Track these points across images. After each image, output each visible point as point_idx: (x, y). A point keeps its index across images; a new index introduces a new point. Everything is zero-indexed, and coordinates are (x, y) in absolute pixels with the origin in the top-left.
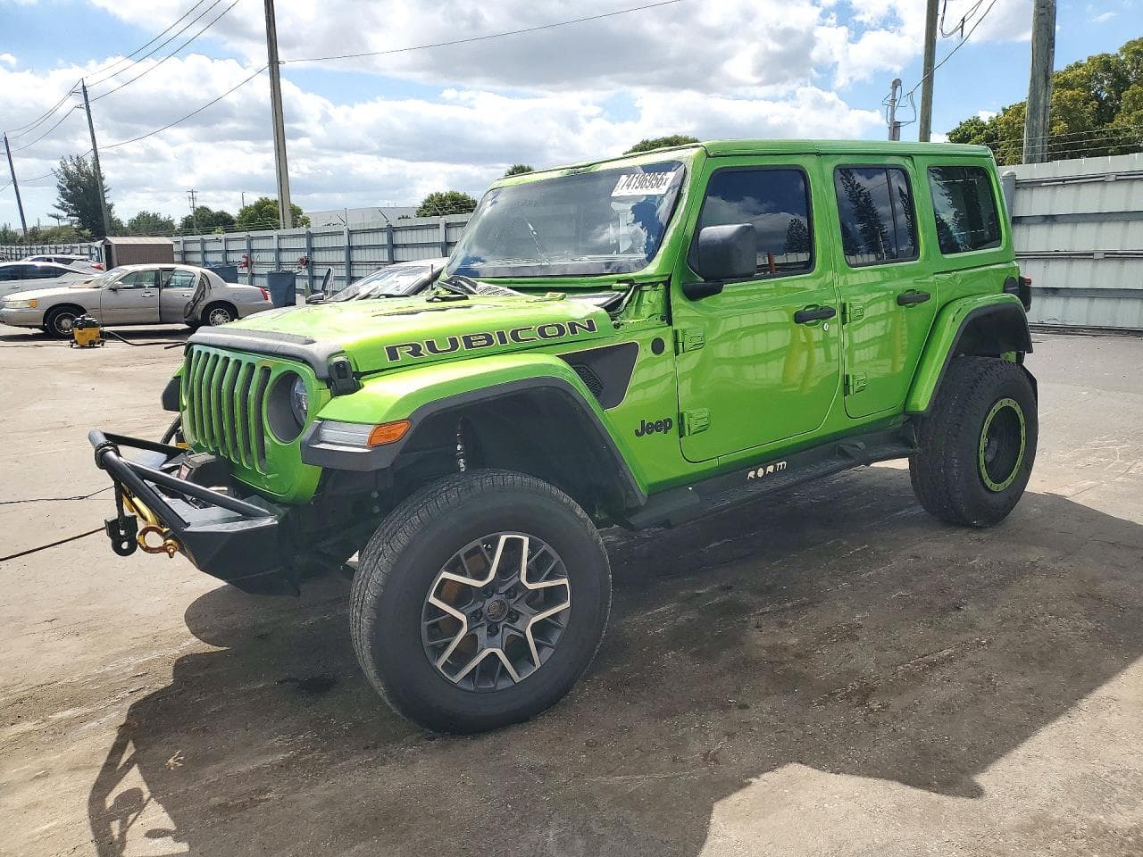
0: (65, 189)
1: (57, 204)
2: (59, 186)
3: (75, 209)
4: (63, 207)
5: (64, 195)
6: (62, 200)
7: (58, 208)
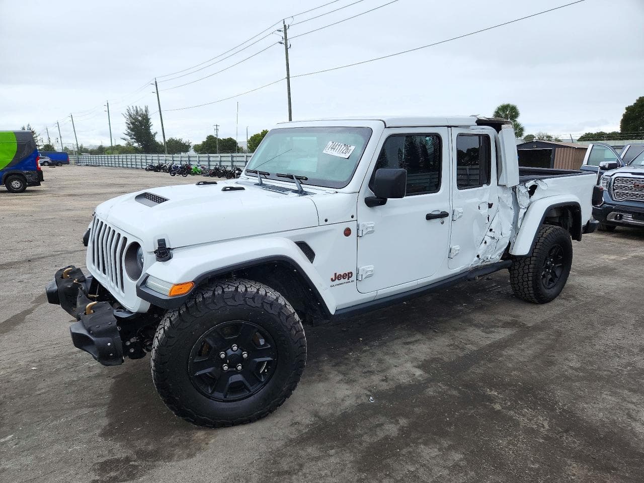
0: (129, 124)
1: (126, 132)
2: (127, 123)
3: (134, 135)
4: (128, 134)
5: (129, 128)
6: (129, 130)
7: (126, 134)
